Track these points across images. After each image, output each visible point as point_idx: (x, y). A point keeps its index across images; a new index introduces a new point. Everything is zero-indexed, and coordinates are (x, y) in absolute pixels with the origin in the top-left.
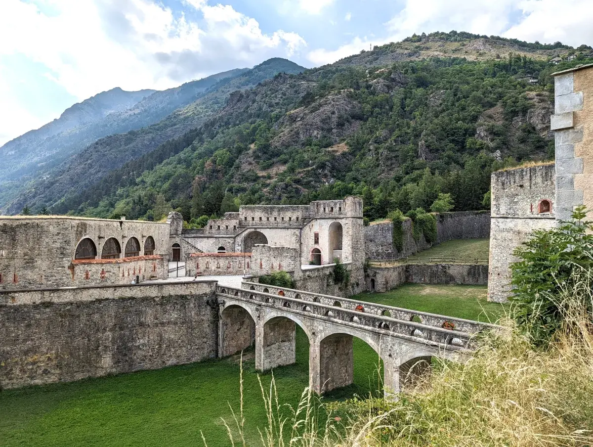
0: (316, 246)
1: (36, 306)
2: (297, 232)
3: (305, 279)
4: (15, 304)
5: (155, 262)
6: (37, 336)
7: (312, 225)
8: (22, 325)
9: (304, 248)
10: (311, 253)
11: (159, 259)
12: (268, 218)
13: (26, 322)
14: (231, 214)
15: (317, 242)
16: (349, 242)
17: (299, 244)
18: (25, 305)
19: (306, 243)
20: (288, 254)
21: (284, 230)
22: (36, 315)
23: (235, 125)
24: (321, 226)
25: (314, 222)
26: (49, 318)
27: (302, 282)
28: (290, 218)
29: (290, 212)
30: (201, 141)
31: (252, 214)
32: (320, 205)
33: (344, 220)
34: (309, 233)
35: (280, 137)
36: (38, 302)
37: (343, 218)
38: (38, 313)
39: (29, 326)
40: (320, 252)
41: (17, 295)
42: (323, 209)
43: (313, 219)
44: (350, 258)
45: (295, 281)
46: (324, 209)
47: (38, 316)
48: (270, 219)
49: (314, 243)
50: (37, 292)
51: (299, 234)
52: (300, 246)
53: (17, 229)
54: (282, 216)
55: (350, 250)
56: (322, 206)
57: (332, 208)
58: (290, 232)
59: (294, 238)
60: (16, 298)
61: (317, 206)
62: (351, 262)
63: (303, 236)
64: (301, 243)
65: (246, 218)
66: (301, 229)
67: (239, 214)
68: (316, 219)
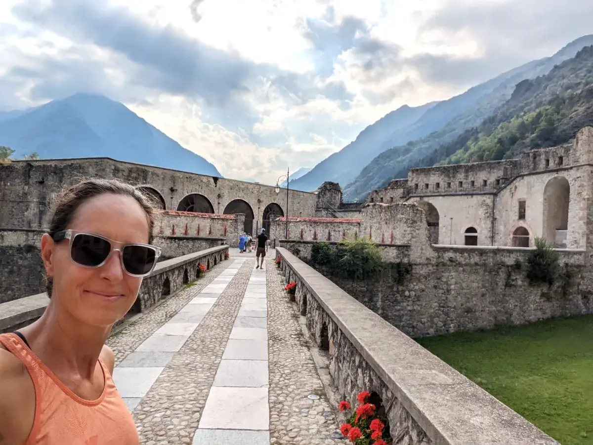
0: (521, 224)
1: (19, 249)
2: (488, 200)
3: (440, 265)
4: (4, 244)
5: (225, 223)
6: (17, 286)
7: (516, 187)
8: (6, 270)
9: (501, 228)
10: (512, 236)
11: (231, 219)
12: (449, 184)
13: (10, 267)
14: (397, 181)
15: (522, 216)
16: (581, 213)
17: (491, 219)
18: (11, 247)
19: (504, 218)
20: (403, 216)
21: (466, 197)
22: (19, 260)
23: (518, 117)
24: (530, 187)
25: (517, 183)
26: (29, 266)
27: (431, 268)
28: (485, 182)
29: (484, 172)
30: (477, 139)
31: (425, 179)
32: (540, 155)
33: (572, 172)
34: (508, 201)
35: (571, 118)
36: (23, 244)
37: (571, 168)
38: (21, 258)
39: (11, 272)
40: (527, 234)
41: (5, 233)
42: (544, 162)
43: (517, 177)
44: (583, 242)
45: (410, 265)
46: (548, 161)
47: (20, 262)
48: (452, 184)
49: (517, 218)
50: (22, 232)
51: (491, 204)
52: (493, 223)
53: (64, 171)
54: (471, 178)
55: (584, 227)
56: (543, 157)
57: (561, 158)
58: (476, 200)
59: (481, 212)
60: (5, 237)
61: (535, 158)
62: (583, 249)
63: (499, 206)
64: (494, 219)
65: (417, 185)
66: (495, 195)
67: (407, 181)
68: (523, 176)
